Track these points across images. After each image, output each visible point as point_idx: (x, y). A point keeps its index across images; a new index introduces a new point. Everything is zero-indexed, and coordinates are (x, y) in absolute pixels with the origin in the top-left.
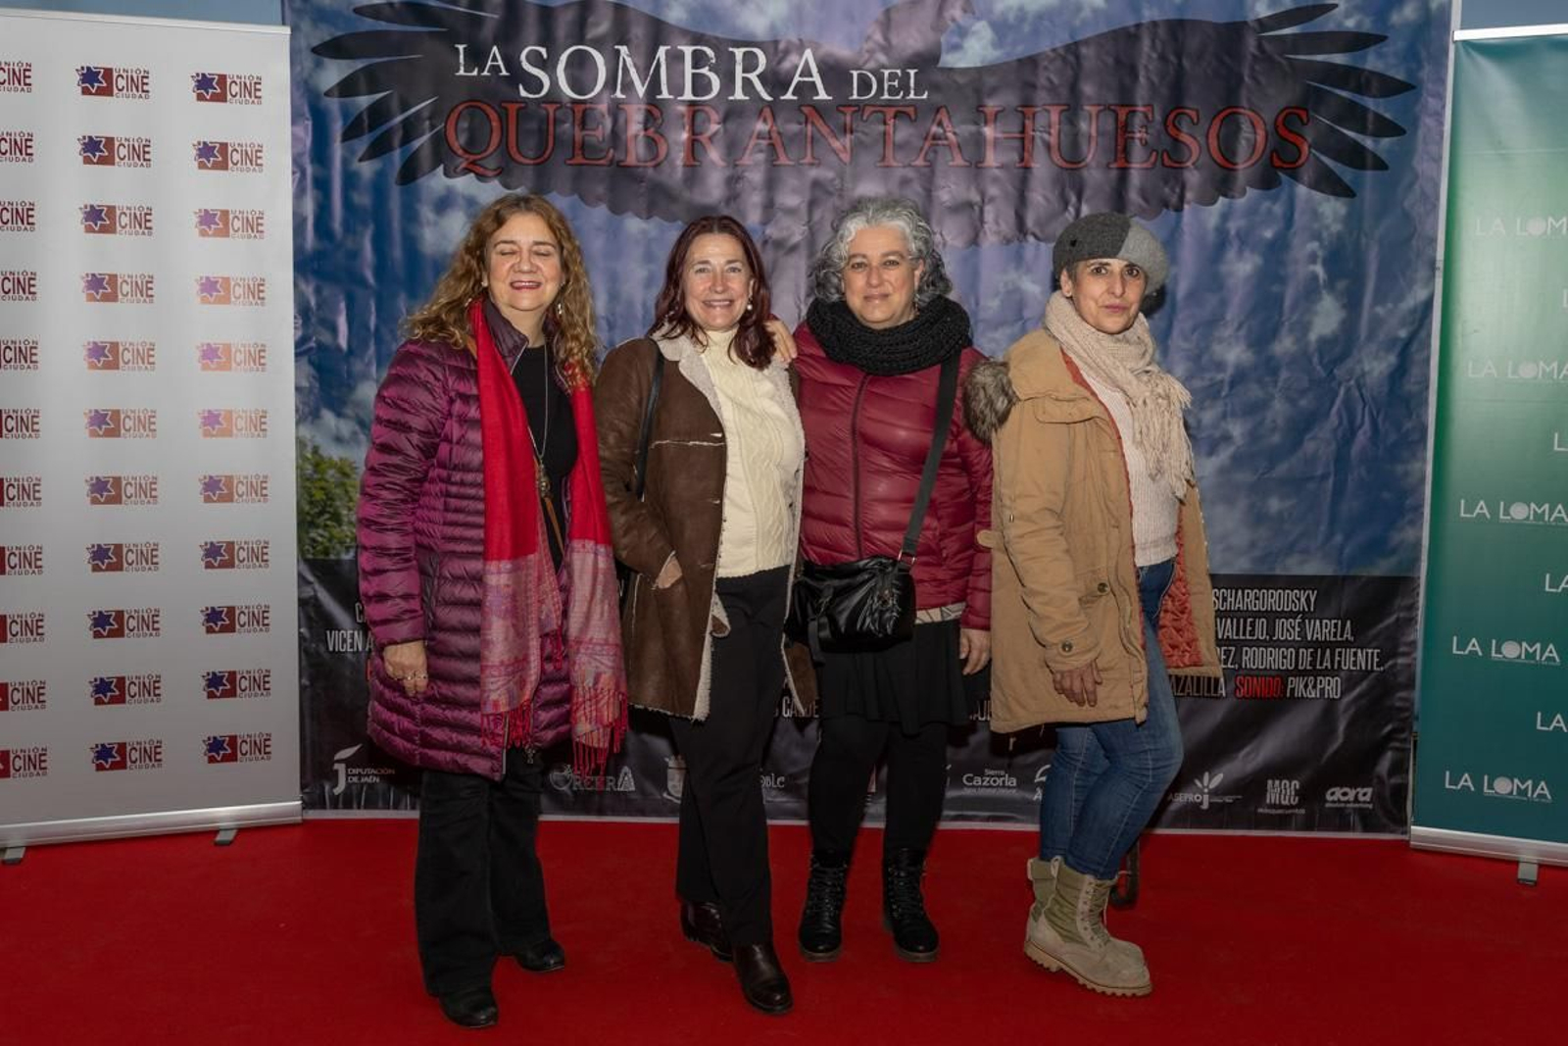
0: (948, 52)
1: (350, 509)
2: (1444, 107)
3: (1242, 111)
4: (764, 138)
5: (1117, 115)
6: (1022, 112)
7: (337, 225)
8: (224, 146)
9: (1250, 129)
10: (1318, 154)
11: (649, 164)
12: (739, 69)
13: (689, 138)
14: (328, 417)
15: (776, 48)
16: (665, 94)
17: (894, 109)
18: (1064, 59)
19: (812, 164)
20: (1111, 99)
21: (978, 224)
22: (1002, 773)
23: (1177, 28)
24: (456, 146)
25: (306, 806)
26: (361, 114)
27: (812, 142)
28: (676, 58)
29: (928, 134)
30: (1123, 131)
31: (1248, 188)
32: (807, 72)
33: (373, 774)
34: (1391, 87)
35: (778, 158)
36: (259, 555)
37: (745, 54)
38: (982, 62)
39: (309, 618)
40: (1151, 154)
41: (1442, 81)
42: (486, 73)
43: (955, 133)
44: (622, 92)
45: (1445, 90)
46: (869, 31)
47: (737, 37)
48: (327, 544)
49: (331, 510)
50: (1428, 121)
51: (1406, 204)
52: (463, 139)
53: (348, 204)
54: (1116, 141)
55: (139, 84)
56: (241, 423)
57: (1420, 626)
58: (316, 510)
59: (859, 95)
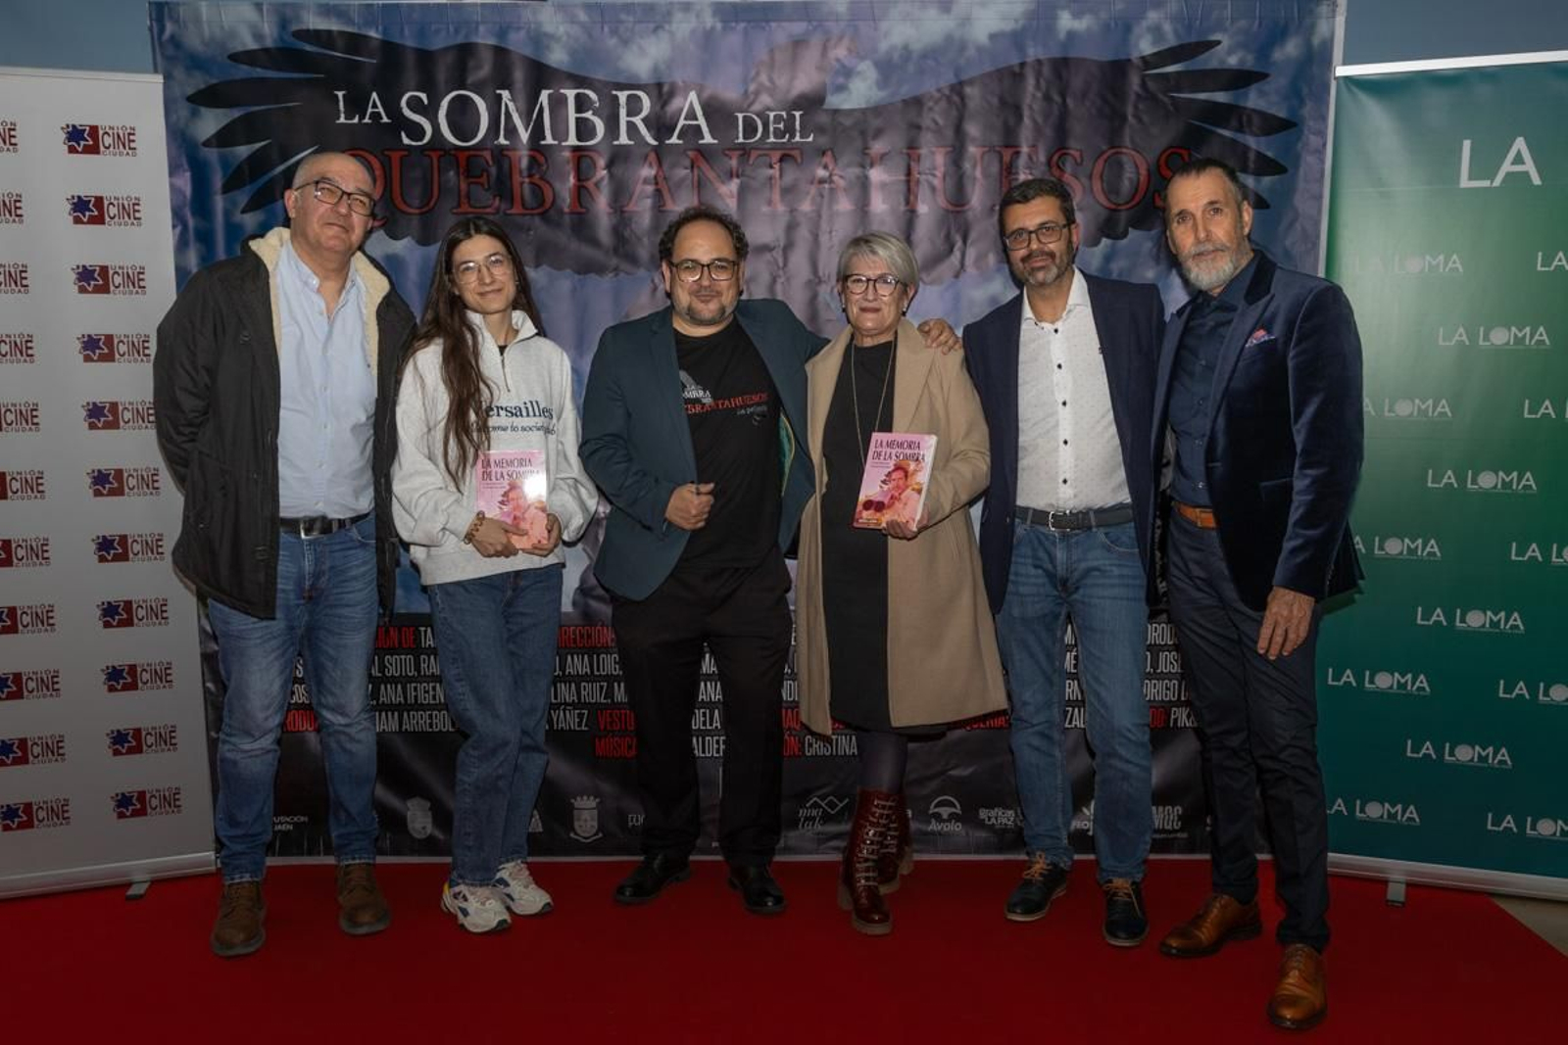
0: (834, 93)
2: (1324, 145)
3: (1124, 150)
4: (649, 184)
6: (909, 155)
8: (99, 200)
9: (1133, 170)
11: (534, 211)
12: (623, 112)
13: (574, 185)
15: (660, 90)
16: (549, 140)
17: (780, 153)
18: (949, 99)
20: (996, 139)
23: (1062, 67)
26: (239, 167)
27: (699, 187)
28: (558, 103)
29: (814, 178)
30: (1010, 172)
31: (1130, 229)
32: (692, 115)
33: (287, 822)
34: (1273, 126)
35: (664, 205)
36: (158, 612)
37: (629, 97)
38: (867, 103)
41: (1324, 118)
42: (367, 120)
43: (841, 177)
44: (506, 138)
45: (1326, 127)
46: (754, 72)
47: (621, 80)
50: (1309, 159)
51: (1288, 243)
54: (1001, 182)
56: (132, 482)
59: (744, 138)
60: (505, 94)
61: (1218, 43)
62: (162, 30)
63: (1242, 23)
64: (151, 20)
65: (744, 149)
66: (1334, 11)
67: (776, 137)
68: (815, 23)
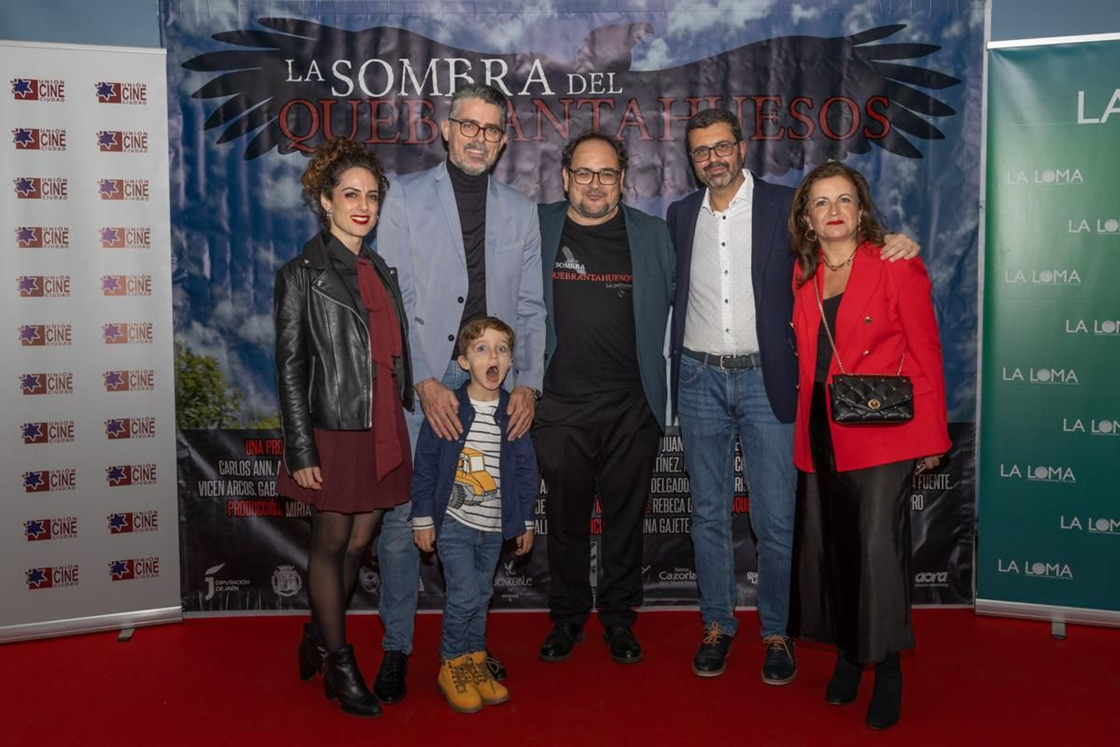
0: (635, 61)
1: (213, 393)
2: (981, 94)
3: (843, 99)
4: (507, 122)
5: (755, 102)
6: (691, 104)
7: (202, 190)
8: (119, 135)
9: (849, 112)
10: (895, 128)
11: (425, 142)
12: (488, 74)
14: (197, 326)
15: (515, 59)
16: (436, 93)
17: (599, 101)
18: (717, 64)
19: (541, 140)
20: (751, 91)
21: (660, 180)
22: (687, 570)
23: (796, 43)
24: (287, 131)
25: (186, 608)
26: (218, 110)
27: (541, 125)
28: (443, 67)
29: (623, 118)
30: (760, 114)
31: (849, 153)
32: (536, 76)
33: (234, 585)
34: (945, 82)
35: (517, 137)
36: (148, 428)
37: (493, 63)
38: (660, 67)
39: (185, 472)
40: (780, 130)
41: (980, 77)
42: (307, 79)
43: (642, 117)
44: (406, 92)
45: (982, 83)
46: (580, 46)
47: (487, 52)
48: (198, 419)
49: (200, 394)
50: (972, 105)
51: (958, 162)
52: (292, 126)
53: (209, 174)
54: (756, 121)
55: (57, 91)
56: (133, 333)
57: (977, 458)
58: (189, 394)
59: (574, 91)
60: (406, 62)
61: (905, 26)
62: (167, 19)
63: (920, 13)
64: (160, 12)
65: (573, 99)
66: (983, 5)
67: (596, 90)
68: (623, 14)
